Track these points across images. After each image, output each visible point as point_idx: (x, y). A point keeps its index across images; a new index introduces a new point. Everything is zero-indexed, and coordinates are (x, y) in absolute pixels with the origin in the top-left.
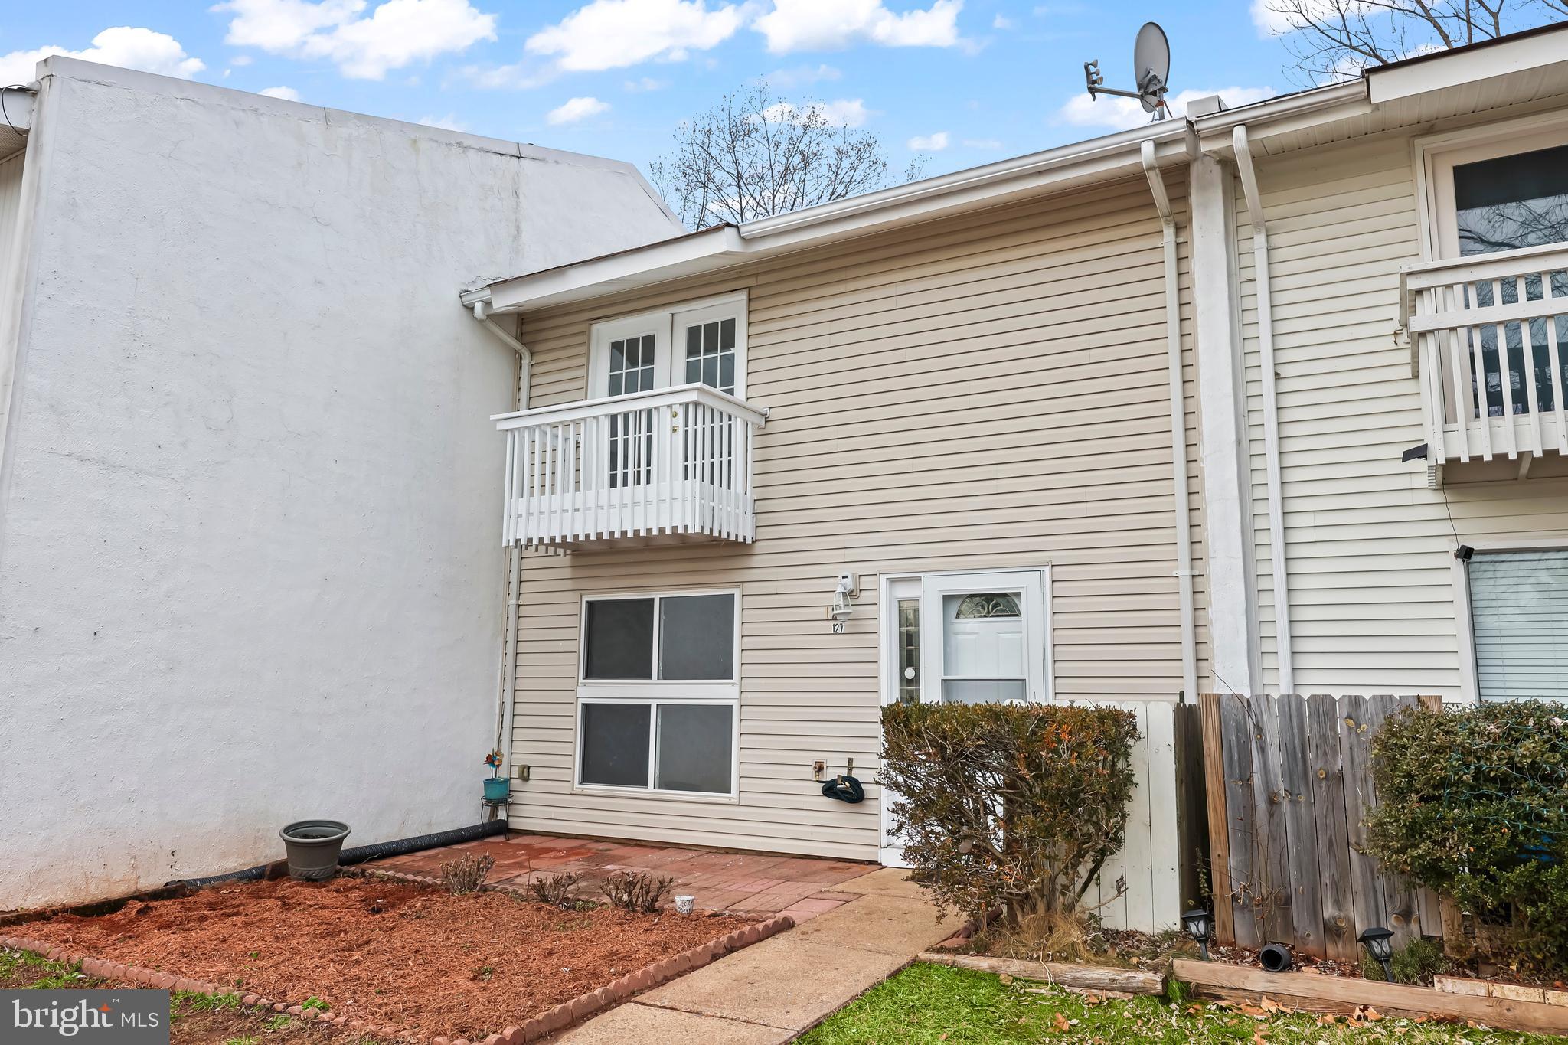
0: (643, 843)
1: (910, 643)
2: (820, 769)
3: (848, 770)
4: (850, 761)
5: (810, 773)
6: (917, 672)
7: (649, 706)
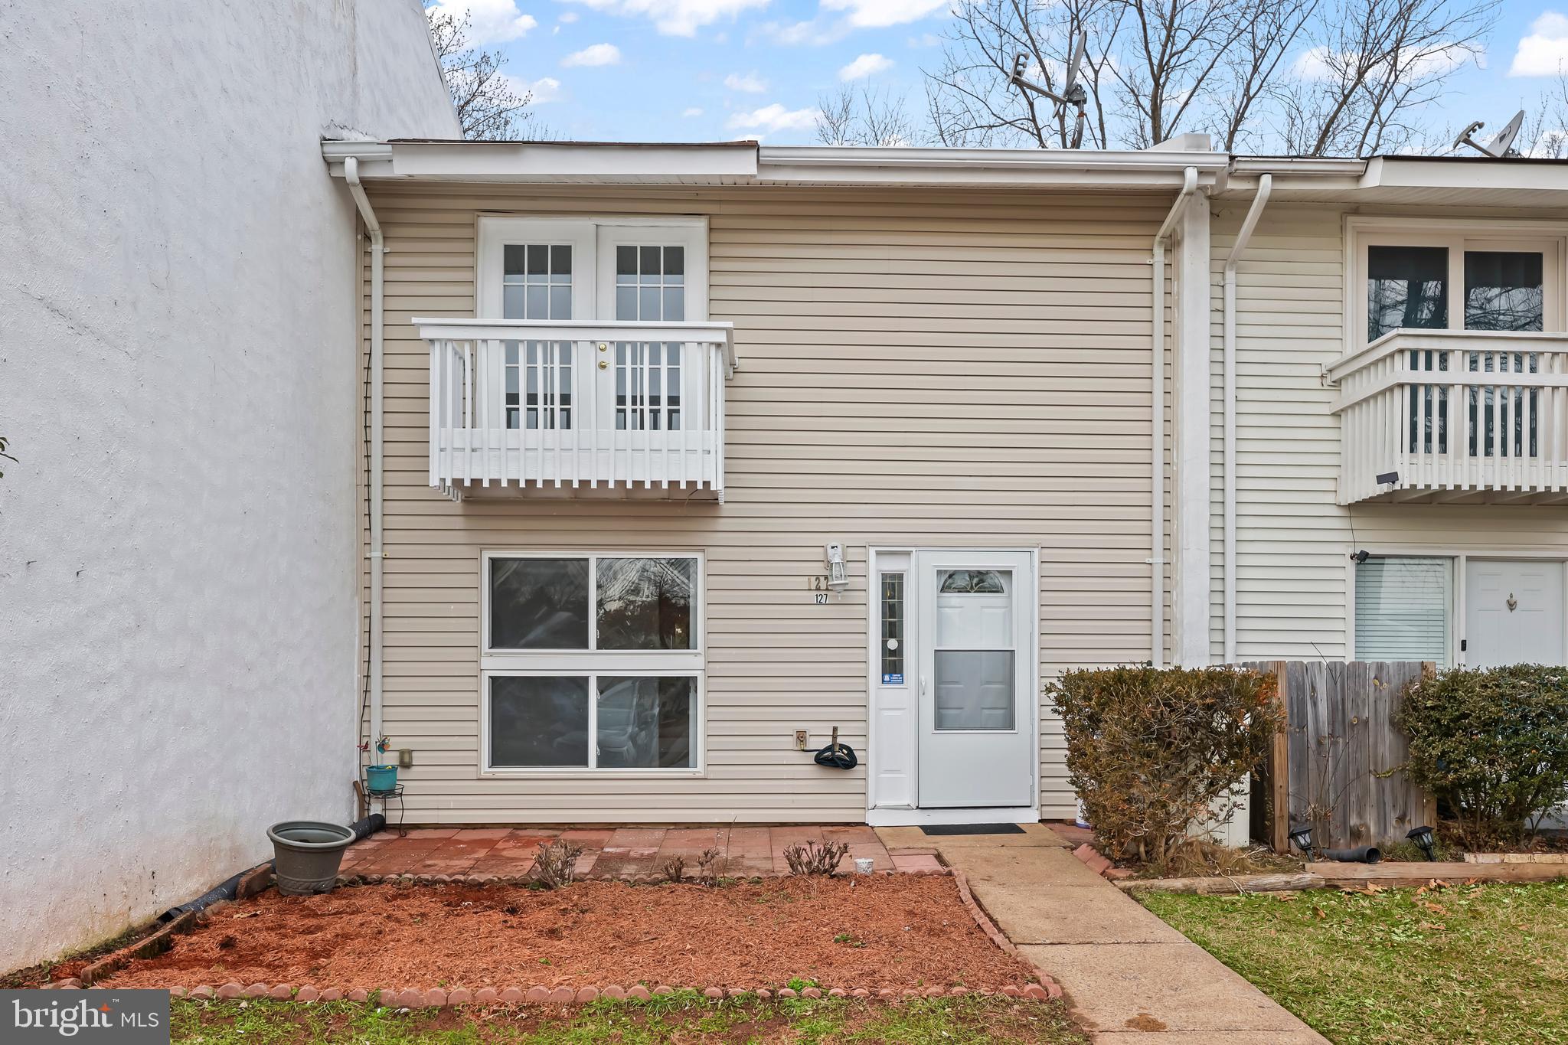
0: (579, 826)
1: (892, 615)
2: (801, 737)
3: (833, 737)
4: (835, 729)
5: (791, 742)
6: (901, 643)
7: (586, 679)
